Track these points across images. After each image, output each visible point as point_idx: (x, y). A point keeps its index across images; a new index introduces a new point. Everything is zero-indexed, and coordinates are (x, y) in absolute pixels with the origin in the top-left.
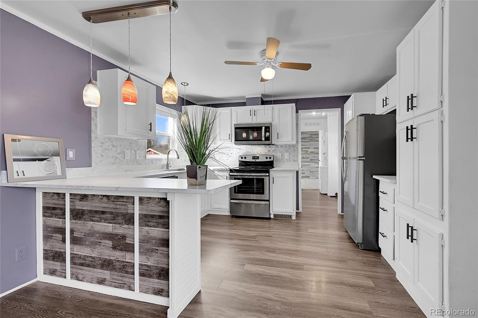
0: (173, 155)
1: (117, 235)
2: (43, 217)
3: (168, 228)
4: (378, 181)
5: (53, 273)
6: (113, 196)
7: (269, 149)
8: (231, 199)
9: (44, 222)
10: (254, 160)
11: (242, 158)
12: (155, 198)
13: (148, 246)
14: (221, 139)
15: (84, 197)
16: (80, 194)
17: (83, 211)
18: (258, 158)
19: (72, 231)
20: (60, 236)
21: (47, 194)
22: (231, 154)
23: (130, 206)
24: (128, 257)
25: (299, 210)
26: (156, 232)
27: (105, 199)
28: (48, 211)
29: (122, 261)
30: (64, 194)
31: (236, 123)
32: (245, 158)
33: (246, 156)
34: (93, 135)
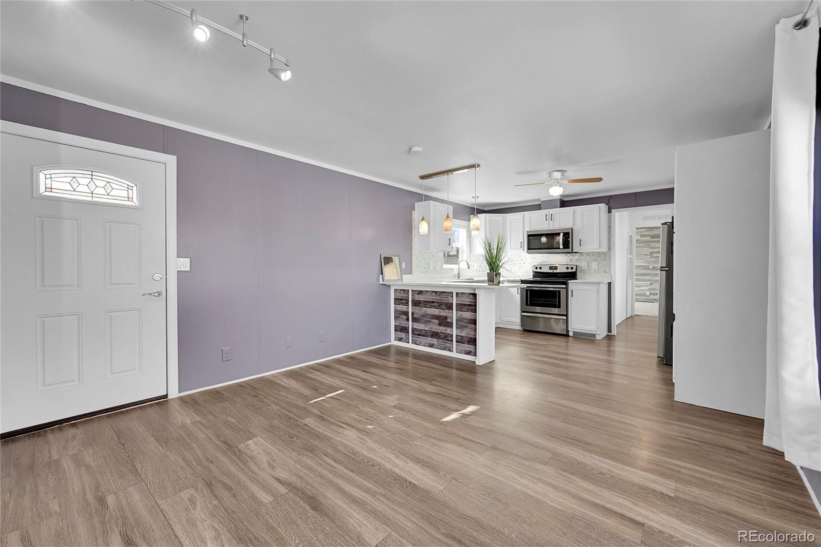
0: (463, 265)
1: (441, 316)
2: (394, 304)
3: (476, 312)
5: (400, 340)
6: (439, 291)
7: (571, 257)
8: (523, 312)
9: (395, 308)
10: (551, 271)
11: (536, 268)
12: (466, 293)
13: (462, 324)
15: (420, 292)
16: (418, 290)
17: (420, 301)
18: (556, 268)
19: (413, 314)
20: (405, 317)
21: (397, 290)
22: (524, 263)
23: (450, 298)
24: (448, 331)
25: (611, 333)
26: (468, 315)
27: (434, 294)
28: (398, 301)
29: (445, 333)
30: (408, 290)
31: (529, 230)
32: (540, 268)
33: (541, 266)
34: (413, 251)
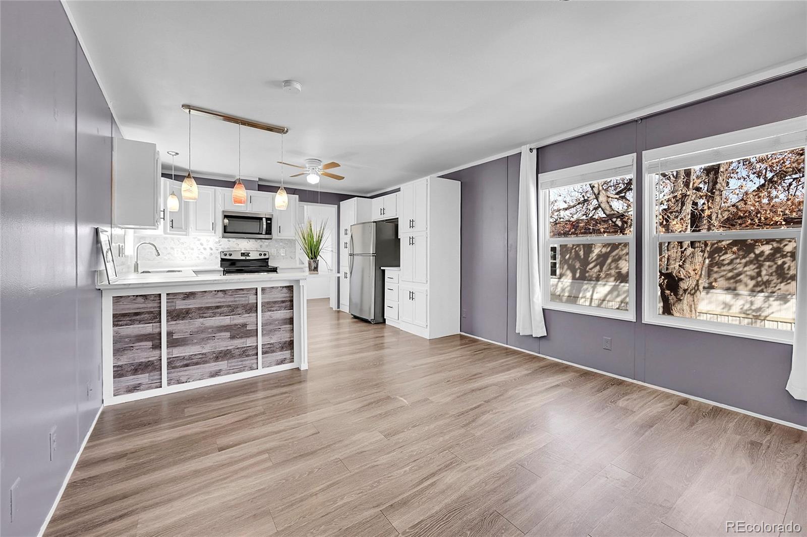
2: (113, 327)
3: (293, 309)
4: (384, 271)
5: (134, 389)
6: (231, 290)
7: (261, 243)
9: (116, 333)
10: (243, 257)
11: (226, 254)
13: (272, 327)
14: (197, 229)
15: (190, 295)
16: (183, 293)
17: (188, 310)
18: (248, 255)
19: (170, 334)
20: (148, 344)
21: (123, 298)
23: (252, 296)
24: (250, 342)
26: (282, 314)
29: (243, 347)
30: (158, 295)
31: (226, 210)
32: (231, 255)
33: (231, 253)
